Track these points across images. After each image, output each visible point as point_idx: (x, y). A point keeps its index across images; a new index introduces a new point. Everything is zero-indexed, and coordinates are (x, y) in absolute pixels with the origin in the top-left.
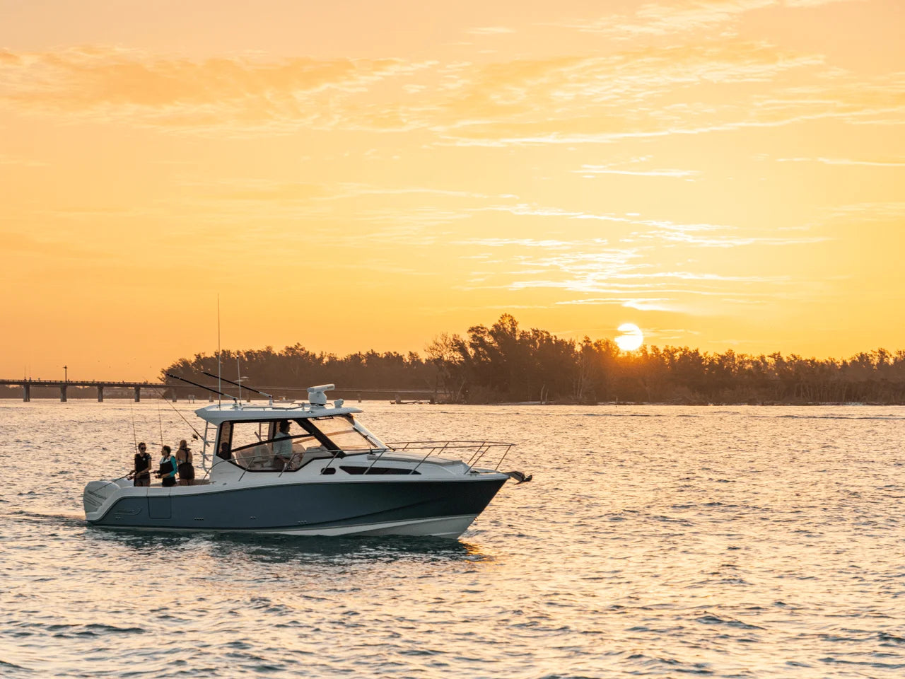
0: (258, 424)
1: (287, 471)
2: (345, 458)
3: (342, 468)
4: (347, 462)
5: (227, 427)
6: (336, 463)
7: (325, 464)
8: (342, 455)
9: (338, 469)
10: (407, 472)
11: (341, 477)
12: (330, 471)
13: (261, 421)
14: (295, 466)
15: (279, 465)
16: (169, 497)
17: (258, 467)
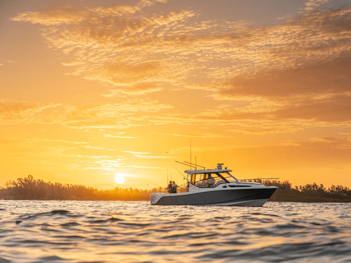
0: (200, 174)
1: (212, 187)
2: (229, 183)
3: (229, 186)
4: (230, 184)
5: (194, 175)
6: (227, 185)
7: (224, 185)
8: (229, 182)
9: (228, 186)
10: (248, 186)
11: (229, 188)
12: (226, 187)
13: (201, 173)
14: (214, 186)
15: (210, 186)
16: (177, 196)
17: (203, 187)
